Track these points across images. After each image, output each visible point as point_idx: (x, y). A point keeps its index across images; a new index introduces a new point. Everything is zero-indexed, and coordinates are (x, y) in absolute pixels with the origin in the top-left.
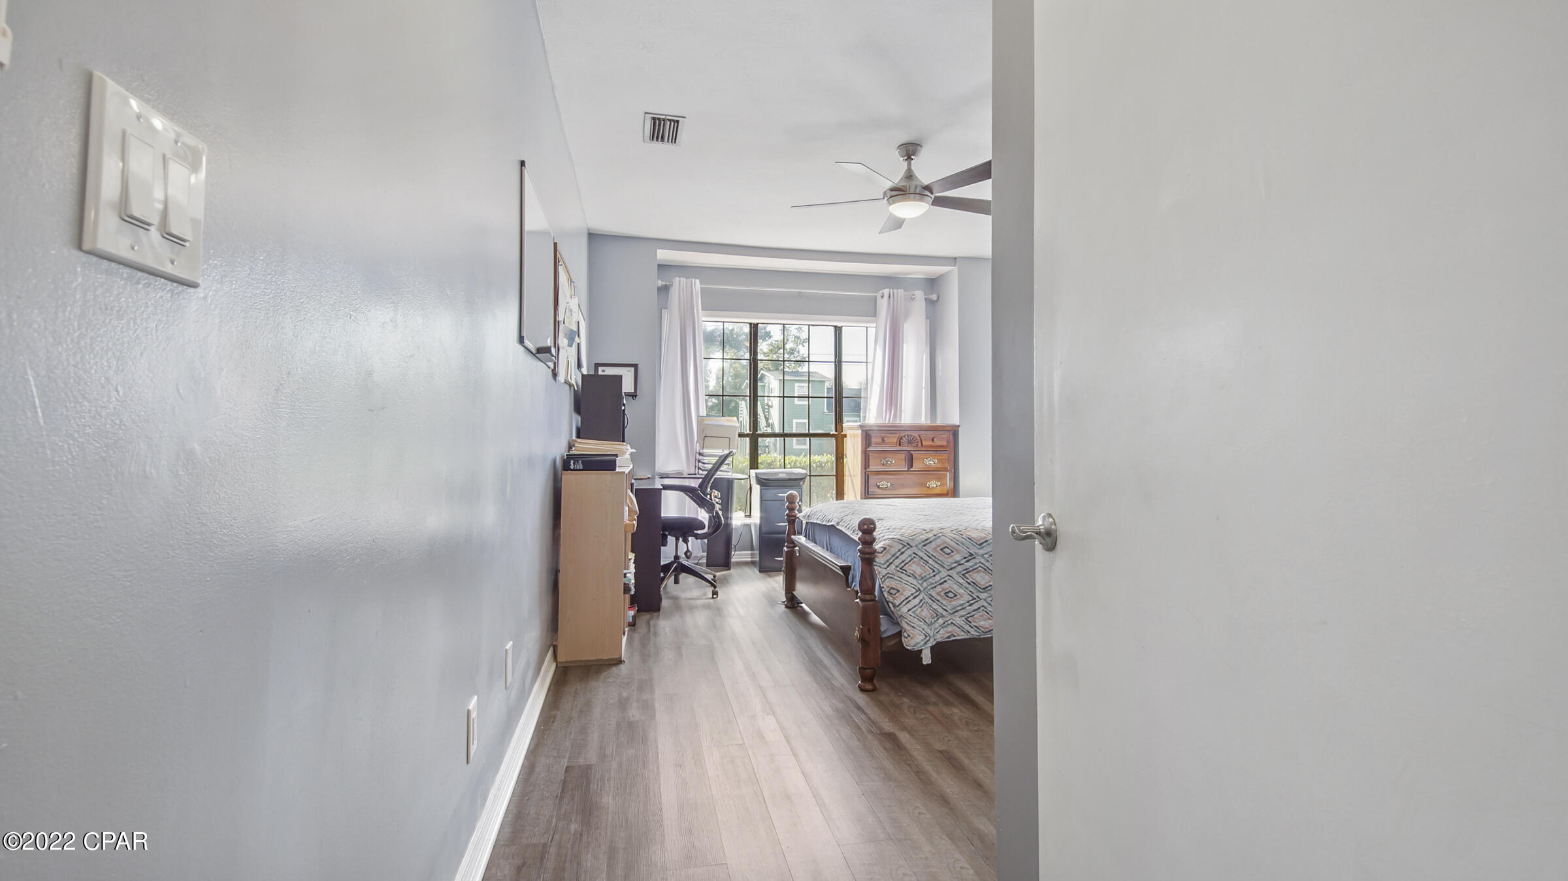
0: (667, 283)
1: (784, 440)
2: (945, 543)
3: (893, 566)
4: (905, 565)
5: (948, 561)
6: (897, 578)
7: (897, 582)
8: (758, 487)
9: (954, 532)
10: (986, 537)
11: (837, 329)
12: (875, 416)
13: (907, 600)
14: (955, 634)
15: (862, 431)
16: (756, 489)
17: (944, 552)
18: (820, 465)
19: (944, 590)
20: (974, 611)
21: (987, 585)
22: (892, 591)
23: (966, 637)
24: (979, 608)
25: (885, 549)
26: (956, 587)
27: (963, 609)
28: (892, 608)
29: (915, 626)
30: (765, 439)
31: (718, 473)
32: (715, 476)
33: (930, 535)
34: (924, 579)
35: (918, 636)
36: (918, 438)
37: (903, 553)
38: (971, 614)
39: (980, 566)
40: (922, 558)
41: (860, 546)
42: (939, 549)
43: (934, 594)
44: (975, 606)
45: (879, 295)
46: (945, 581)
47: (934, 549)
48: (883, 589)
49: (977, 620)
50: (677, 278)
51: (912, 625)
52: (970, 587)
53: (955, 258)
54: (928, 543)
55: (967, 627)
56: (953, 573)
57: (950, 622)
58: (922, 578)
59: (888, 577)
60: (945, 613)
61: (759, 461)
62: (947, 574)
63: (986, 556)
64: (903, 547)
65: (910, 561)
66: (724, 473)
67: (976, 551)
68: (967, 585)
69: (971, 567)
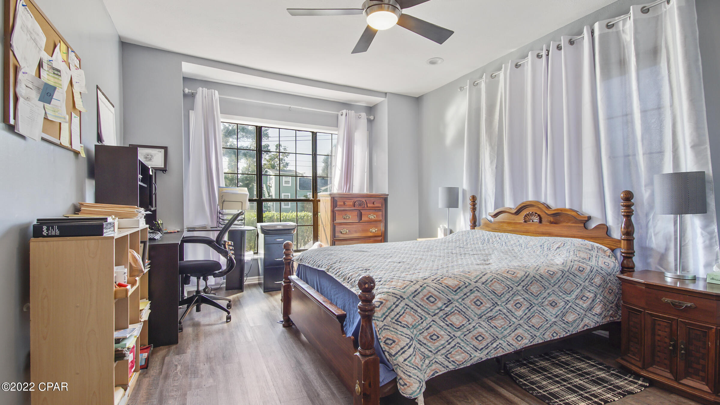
0: (193, 91)
1: (280, 203)
2: (430, 292)
3: (389, 319)
4: (400, 317)
5: (433, 308)
6: (393, 329)
7: (393, 333)
8: (263, 235)
9: (434, 282)
10: (459, 284)
11: (314, 134)
12: (337, 189)
13: (403, 350)
14: (438, 371)
15: (331, 197)
16: (261, 236)
17: (430, 301)
18: (302, 218)
19: (430, 334)
20: (451, 348)
21: (461, 325)
22: (388, 341)
23: (446, 371)
24: (455, 345)
25: (382, 303)
26: (438, 330)
27: (443, 348)
28: (388, 357)
29: (411, 375)
30: (268, 203)
31: (233, 226)
32: (230, 229)
33: (417, 286)
34: (414, 327)
35: (414, 384)
36: (365, 202)
37: (397, 306)
38: (450, 352)
39: (456, 310)
40: (412, 308)
41: (360, 303)
42: (425, 299)
43: (421, 338)
44: (452, 344)
45: (340, 114)
46: (430, 326)
47: (421, 299)
48: (380, 340)
49: (453, 356)
50: (201, 88)
51: (408, 374)
52: (449, 328)
53: (386, 93)
54: (417, 294)
55: (446, 363)
56: (436, 318)
57: (434, 361)
58: (413, 326)
59: (385, 329)
60: (430, 354)
61: (264, 216)
62: (431, 320)
63: (460, 300)
64: (397, 301)
65: (404, 313)
66: (237, 226)
67: (453, 297)
68: (446, 327)
69: (449, 311)
